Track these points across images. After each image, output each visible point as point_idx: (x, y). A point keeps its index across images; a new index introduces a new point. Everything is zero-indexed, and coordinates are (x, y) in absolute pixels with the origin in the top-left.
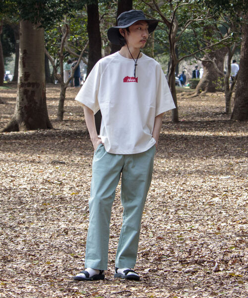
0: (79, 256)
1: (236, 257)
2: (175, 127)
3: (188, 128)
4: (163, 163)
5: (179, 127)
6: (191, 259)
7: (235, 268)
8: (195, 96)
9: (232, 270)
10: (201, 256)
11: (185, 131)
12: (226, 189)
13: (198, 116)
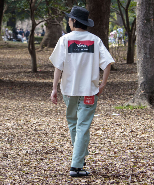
0: (29, 173)
1: (141, 173)
2: (36, 76)
3: (46, 76)
4: (43, 104)
5: (38, 76)
6: (110, 174)
7: (145, 180)
8: (40, 51)
9: (143, 181)
10: (116, 172)
11: (44, 78)
12: (102, 124)
13: (49, 67)
